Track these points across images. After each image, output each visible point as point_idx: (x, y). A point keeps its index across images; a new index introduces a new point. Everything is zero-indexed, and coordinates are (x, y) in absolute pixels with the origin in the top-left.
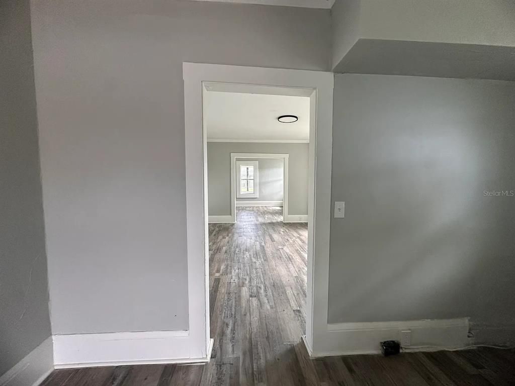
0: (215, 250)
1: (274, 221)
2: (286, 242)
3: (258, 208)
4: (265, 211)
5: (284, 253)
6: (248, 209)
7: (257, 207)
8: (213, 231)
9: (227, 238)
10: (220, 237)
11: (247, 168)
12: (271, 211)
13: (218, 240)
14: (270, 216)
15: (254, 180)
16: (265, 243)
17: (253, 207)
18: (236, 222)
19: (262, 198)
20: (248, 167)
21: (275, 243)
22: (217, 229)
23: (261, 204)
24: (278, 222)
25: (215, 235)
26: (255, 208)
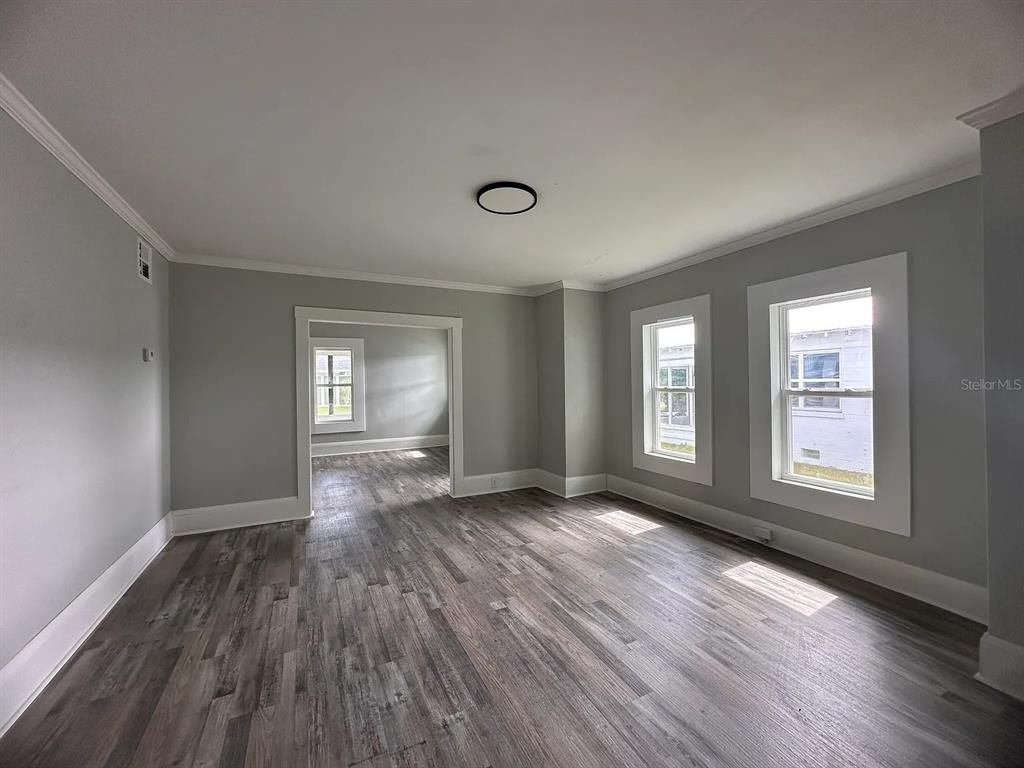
0: (246, 684)
1: (427, 497)
2: (502, 576)
3: (366, 459)
4: (390, 465)
5: (526, 638)
6: (340, 462)
7: (362, 456)
8: (235, 563)
9: (293, 591)
10: (265, 594)
11: (330, 358)
12: (404, 465)
13: (259, 614)
14: (409, 481)
15: (352, 385)
16: (440, 597)
17: (352, 456)
18: (313, 514)
19: (376, 431)
20: (330, 353)
21: (468, 585)
22: (248, 555)
23: (372, 446)
24: (437, 498)
25: (240, 588)
26: (357, 459)
